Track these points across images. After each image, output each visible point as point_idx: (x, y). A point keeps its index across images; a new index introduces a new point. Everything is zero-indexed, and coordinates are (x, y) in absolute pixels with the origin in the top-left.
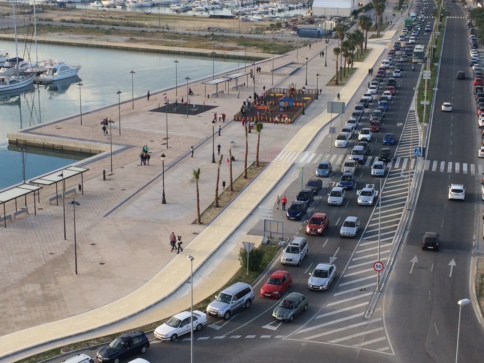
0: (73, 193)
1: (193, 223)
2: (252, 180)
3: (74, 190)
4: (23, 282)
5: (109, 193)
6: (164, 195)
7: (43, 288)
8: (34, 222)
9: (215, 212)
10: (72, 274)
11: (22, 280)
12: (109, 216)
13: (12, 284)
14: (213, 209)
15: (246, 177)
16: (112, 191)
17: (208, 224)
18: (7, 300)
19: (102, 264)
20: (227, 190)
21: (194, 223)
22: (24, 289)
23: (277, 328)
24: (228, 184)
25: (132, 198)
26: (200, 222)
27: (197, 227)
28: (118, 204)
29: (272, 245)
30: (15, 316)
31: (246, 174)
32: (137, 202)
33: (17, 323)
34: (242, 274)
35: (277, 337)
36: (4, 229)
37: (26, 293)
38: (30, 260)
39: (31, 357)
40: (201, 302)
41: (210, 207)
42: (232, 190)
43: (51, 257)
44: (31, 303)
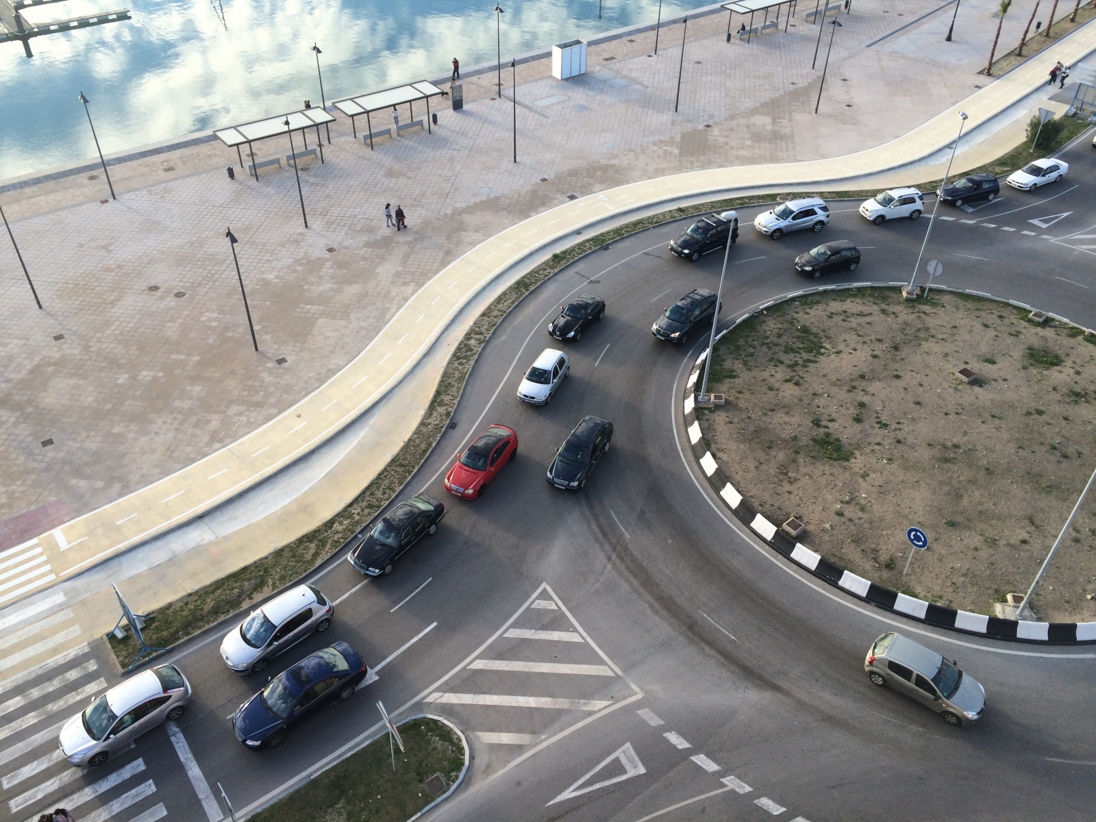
0: (837, 11)
1: (979, 73)
2: (1081, 25)
3: (838, 7)
4: (754, 112)
5: (880, 17)
6: (951, 29)
7: (774, 123)
8: (781, 40)
9: (1013, 62)
10: (811, 113)
11: (752, 110)
12: (873, 47)
13: (742, 112)
14: (1012, 58)
15: (1072, 20)
16: (886, 14)
17: (998, 77)
18: (732, 130)
19: (849, 106)
20: (1040, 34)
21: (981, 73)
22: (753, 120)
23: (1047, 225)
24: (1044, 27)
25: (909, 28)
26: (989, 72)
27: (983, 79)
28: (889, 32)
29: (1079, 119)
30: (738, 149)
31: (1074, 16)
32: (913, 34)
33: (738, 158)
34: (1024, 150)
35: (1044, 236)
36: (747, 45)
37: (754, 124)
38: (767, 87)
39: (744, 197)
40: (958, 175)
41: (1009, 54)
42: (1047, 35)
43: (792, 88)
44: (757, 137)
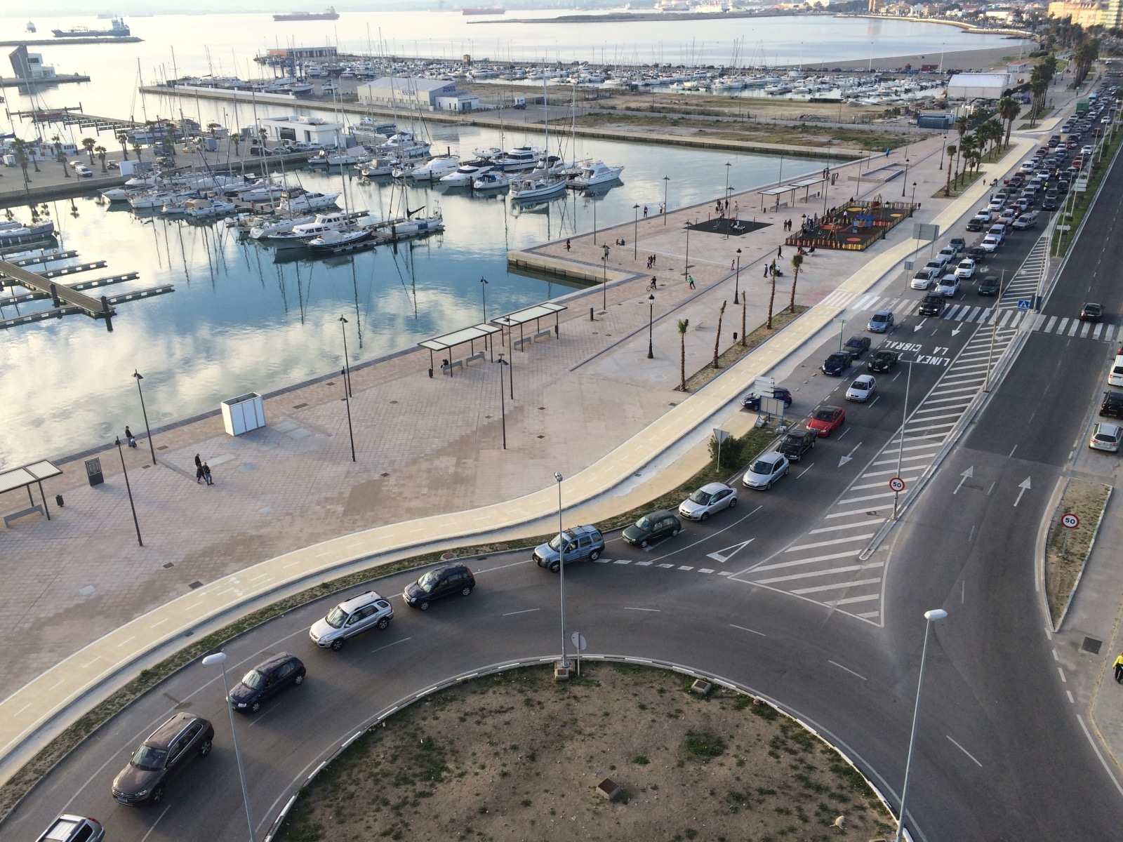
0: (547, 336)
1: (675, 390)
2: (777, 331)
3: (548, 333)
4: (440, 453)
5: (589, 338)
6: (651, 347)
7: (458, 464)
8: (486, 371)
9: (710, 375)
10: (499, 448)
11: (439, 450)
12: (576, 370)
13: (426, 455)
14: (709, 370)
15: (769, 327)
16: (595, 336)
17: (693, 392)
18: (410, 477)
19: (541, 437)
20: (738, 344)
21: (676, 389)
22: (436, 462)
23: (726, 559)
24: (739, 338)
25: (614, 348)
26: (684, 388)
27: (681, 394)
28: (595, 354)
29: (768, 429)
30: (411, 500)
31: (770, 324)
32: (618, 354)
33: (408, 510)
34: (710, 470)
35: (723, 573)
36: (450, 379)
37: (436, 469)
38: (460, 423)
39: (404, 560)
40: (641, 507)
41: (707, 367)
42: (744, 344)
43: (486, 421)
44: (436, 484)
